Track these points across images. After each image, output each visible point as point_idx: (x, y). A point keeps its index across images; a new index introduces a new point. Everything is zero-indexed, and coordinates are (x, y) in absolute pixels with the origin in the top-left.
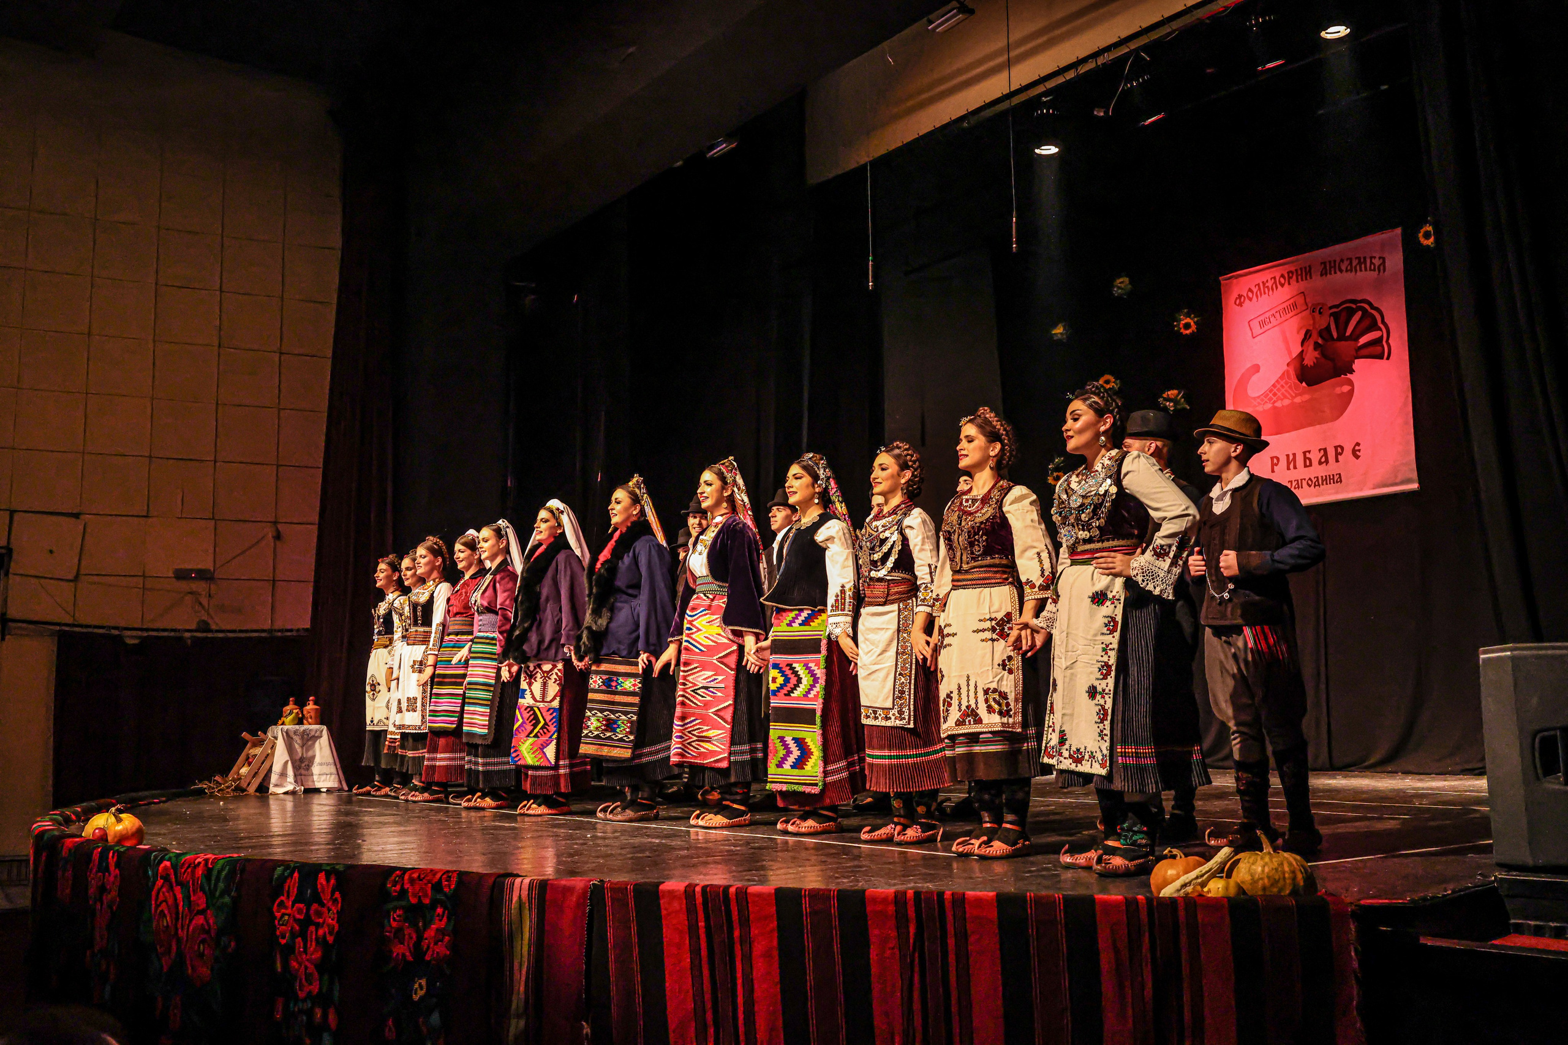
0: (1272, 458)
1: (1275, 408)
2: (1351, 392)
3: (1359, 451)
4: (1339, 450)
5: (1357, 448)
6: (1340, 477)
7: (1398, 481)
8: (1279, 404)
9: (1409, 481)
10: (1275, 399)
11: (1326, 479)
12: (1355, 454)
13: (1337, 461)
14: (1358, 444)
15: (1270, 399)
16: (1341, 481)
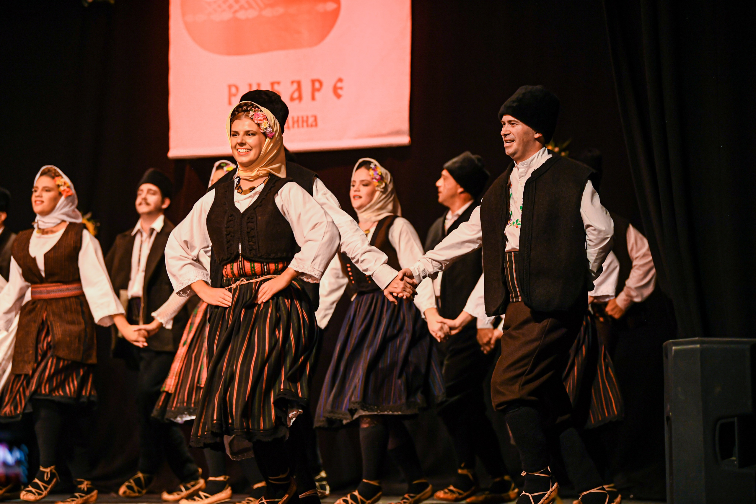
0: (230, 87)
1: (236, 20)
2: (336, 13)
3: (341, 88)
4: (317, 85)
5: (339, 85)
6: (316, 120)
7: (384, 131)
8: (241, 15)
9: (398, 133)
10: (236, 7)
11: (298, 121)
12: (336, 91)
13: (313, 98)
14: (340, 80)
15: (230, 7)
16: (316, 125)
